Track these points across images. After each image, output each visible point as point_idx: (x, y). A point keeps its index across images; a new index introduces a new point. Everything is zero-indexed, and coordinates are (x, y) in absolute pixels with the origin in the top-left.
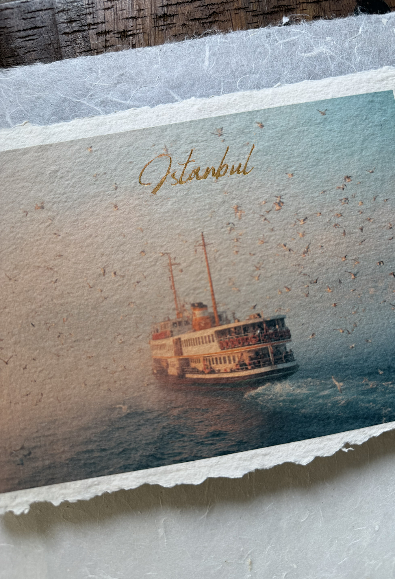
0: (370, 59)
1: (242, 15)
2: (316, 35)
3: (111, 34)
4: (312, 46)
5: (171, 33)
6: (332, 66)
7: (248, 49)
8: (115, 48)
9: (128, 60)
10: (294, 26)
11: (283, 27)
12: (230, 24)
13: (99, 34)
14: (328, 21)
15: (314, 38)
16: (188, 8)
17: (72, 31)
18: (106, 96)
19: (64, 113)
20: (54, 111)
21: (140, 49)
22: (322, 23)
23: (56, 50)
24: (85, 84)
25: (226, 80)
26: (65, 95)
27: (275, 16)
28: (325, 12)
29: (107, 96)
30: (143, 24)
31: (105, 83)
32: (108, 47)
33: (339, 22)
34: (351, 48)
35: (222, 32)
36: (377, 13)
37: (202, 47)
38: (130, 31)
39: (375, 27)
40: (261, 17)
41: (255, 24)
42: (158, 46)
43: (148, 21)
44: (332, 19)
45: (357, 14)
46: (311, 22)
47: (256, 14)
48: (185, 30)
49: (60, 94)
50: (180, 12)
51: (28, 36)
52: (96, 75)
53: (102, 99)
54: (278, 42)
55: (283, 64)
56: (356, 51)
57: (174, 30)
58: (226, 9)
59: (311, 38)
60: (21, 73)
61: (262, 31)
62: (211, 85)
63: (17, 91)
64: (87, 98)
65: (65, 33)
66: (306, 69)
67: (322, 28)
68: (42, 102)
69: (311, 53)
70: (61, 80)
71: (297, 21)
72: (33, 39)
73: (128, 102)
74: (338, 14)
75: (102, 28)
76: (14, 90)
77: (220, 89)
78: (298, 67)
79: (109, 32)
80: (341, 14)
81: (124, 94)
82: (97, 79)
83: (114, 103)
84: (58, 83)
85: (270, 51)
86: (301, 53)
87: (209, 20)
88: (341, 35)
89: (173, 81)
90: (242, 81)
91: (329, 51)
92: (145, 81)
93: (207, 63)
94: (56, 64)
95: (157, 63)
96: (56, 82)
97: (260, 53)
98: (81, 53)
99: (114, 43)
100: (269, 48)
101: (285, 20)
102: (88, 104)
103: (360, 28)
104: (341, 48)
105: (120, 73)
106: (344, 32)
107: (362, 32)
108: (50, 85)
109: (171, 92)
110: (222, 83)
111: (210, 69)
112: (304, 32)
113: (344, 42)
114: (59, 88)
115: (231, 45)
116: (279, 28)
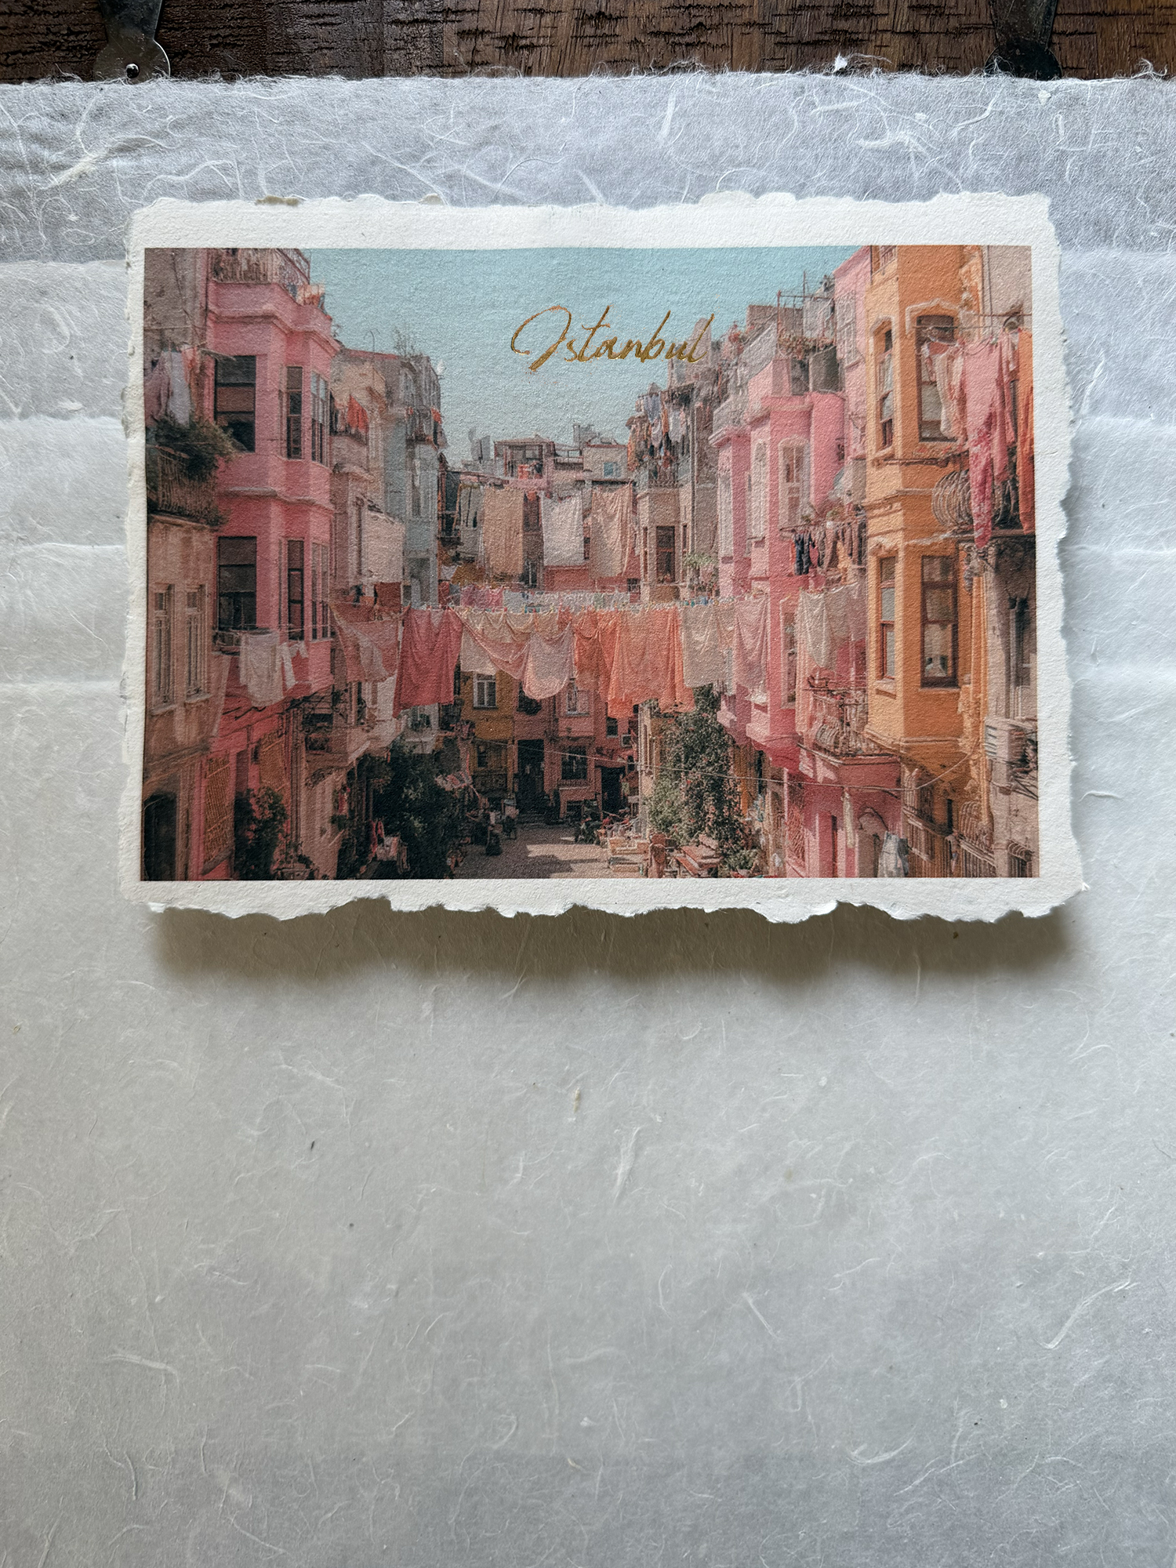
0: (998, 173)
1: (756, 39)
2: (897, 104)
3: (487, 39)
4: (884, 129)
5: (605, 55)
6: (916, 175)
7: (753, 113)
8: (489, 69)
9: (513, 98)
10: (855, 79)
11: (832, 77)
12: (727, 53)
13: (462, 34)
14: (927, 78)
15: (891, 111)
17: (411, 18)
18: (457, 167)
20: (352, 179)
21: (540, 79)
22: (914, 81)
23: (375, 54)
24: (420, 134)
25: (698, 172)
26: (379, 151)
27: (822, 50)
28: (925, 59)
29: (460, 167)
30: (553, 27)
31: (460, 139)
32: (477, 64)
33: (948, 84)
34: (963, 142)
35: (707, 68)
36: (1031, 77)
37: (660, 95)
38: (523, 37)
39: (1020, 106)
40: (793, 49)
41: (778, 63)
42: (576, 80)
43: (565, 23)
44: (936, 75)
45: (991, 72)
46: (892, 75)
47: (784, 40)
48: (634, 54)
49: (368, 147)
51: (324, 15)
52: (444, 120)
53: (449, 170)
54: (816, 107)
55: (817, 156)
56: (970, 152)
57: (613, 51)
58: (726, 21)
59: (885, 110)
60: (300, 91)
61: (788, 79)
62: (666, 177)
63: (285, 127)
64: (420, 163)
65: (397, 22)
67: (912, 92)
68: (332, 157)
69: (878, 142)
70: (374, 119)
71: (865, 69)
72: (332, 24)
73: (498, 185)
74: (951, 65)
75: (470, 22)
76: (281, 124)
77: (682, 188)
78: (844, 167)
79: (483, 33)
80: (956, 66)
81: (492, 167)
82: (446, 128)
83: (471, 183)
84: (368, 124)
85: (796, 124)
86: (858, 138)
87: (687, 39)
88: (948, 112)
89: (592, 156)
90: (729, 179)
91: (917, 144)
92: (539, 149)
93: (665, 131)
94: (370, 85)
95: (567, 115)
96: (364, 121)
97: (776, 125)
98: (421, 69)
99: (490, 59)
100: (796, 117)
101: (840, 63)
102: (419, 176)
103: (990, 104)
104: (941, 140)
105: (492, 123)
106: (954, 106)
107: (992, 111)
108: (352, 126)
109: (586, 180)
110: (689, 177)
111: (670, 143)
112: (873, 94)
113: (950, 127)
114: (369, 135)
115: (721, 101)
116: (824, 78)
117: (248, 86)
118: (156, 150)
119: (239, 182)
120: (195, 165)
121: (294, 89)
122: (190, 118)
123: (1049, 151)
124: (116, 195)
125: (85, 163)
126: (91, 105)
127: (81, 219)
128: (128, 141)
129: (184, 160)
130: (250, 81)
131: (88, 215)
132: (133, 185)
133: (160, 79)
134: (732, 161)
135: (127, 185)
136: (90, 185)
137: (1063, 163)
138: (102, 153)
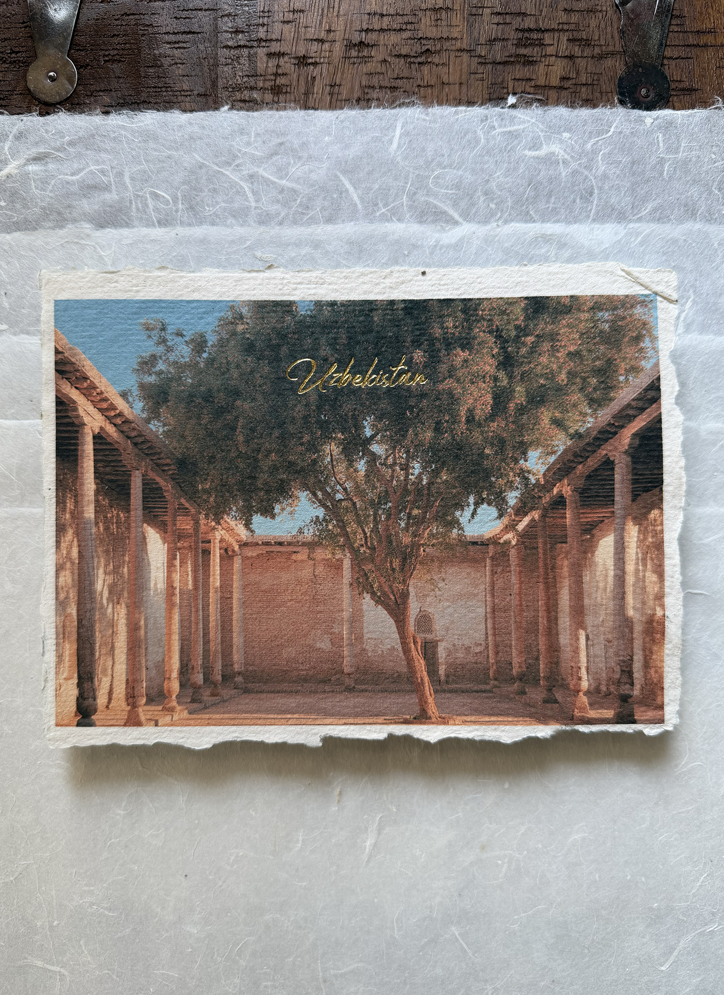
0: (618, 172)
2: (550, 127)
4: (541, 144)
6: (564, 174)
7: (454, 134)
8: (278, 106)
9: (293, 124)
10: (522, 110)
11: (506, 110)
13: (270, 55)
14: (570, 110)
15: (546, 132)
16: (394, 38)
18: (256, 169)
19: (199, 183)
20: (187, 178)
21: (311, 111)
22: (562, 112)
24: (232, 148)
25: (417, 172)
26: (205, 159)
29: (258, 170)
31: (258, 151)
33: (585, 113)
34: (595, 152)
35: (422, 104)
36: (640, 109)
37: (391, 122)
39: (633, 128)
41: (470, 100)
42: (335, 112)
44: (576, 107)
45: (613, 105)
46: (546, 108)
49: (197, 156)
50: (382, 43)
52: (248, 139)
53: (251, 172)
54: (496, 129)
55: (497, 161)
56: (600, 158)
58: (445, 48)
59: (542, 131)
60: (152, 121)
61: (477, 111)
62: (396, 176)
63: (143, 144)
64: (232, 167)
66: (527, 172)
67: (560, 119)
68: (174, 164)
69: (537, 152)
70: (201, 139)
71: (528, 104)
73: (284, 182)
76: (140, 142)
77: (407, 183)
78: (515, 169)
79: (283, 54)
80: (590, 103)
81: (280, 170)
82: (248, 144)
83: (267, 181)
84: (197, 142)
85: (482, 140)
86: (524, 149)
88: (584, 133)
89: (346, 162)
90: (437, 177)
91: (564, 154)
92: (311, 158)
93: (395, 145)
94: (199, 116)
95: (329, 135)
96: (195, 140)
97: (469, 141)
100: (482, 136)
101: (512, 100)
102: (231, 176)
103: (613, 127)
104: (580, 151)
105: (279, 141)
106: (589, 128)
107: (614, 132)
108: (187, 143)
109: (342, 178)
110: (411, 175)
111: (398, 153)
112: (533, 121)
113: (586, 142)
114: (198, 149)
115: (432, 125)
116: (501, 110)
117: (118, 117)
118: (57, 159)
119: (112, 180)
120: (83, 169)
121: (149, 119)
122: (80, 138)
123: (653, 158)
124: (31, 189)
125: (11, 168)
126: (15, 131)
127: (8, 205)
128: (39, 153)
129: (76, 166)
130: (120, 114)
131: (12, 202)
132: (42, 182)
133: (60, 113)
134: (439, 165)
135: (38, 182)
136: (14, 182)
137: (662, 166)
138: (22, 161)
